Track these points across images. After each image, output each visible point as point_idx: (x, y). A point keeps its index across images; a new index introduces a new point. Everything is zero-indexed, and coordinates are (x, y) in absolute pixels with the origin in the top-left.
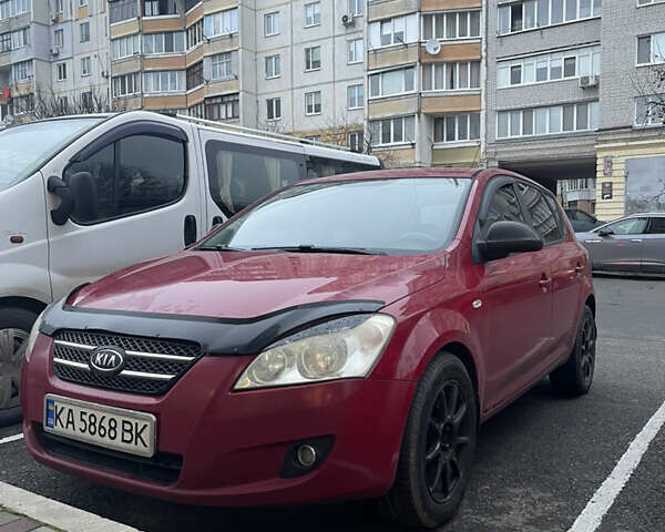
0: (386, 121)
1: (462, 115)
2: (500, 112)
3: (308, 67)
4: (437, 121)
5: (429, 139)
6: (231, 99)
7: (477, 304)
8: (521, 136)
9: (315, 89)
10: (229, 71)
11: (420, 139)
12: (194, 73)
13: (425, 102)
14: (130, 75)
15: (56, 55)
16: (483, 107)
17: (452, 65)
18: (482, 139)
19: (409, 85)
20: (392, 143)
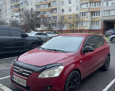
0: (83, 13)
1: (97, 12)
2: (104, 11)
3: (69, 3)
4: (92, 13)
5: (91, 16)
6: (56, 9)
7: (81, 61)
8: (108, 15)
9: (70, 7)
10: (55, 4)
11: (89, 16)
12: (49, 5)
13: (90, 9)
14: (39, 5)
15: (27, 2)
16: (101, 10)
17: (95, 2)
18: (100, 16)
19: (87, 6)
20: (84, 17)
